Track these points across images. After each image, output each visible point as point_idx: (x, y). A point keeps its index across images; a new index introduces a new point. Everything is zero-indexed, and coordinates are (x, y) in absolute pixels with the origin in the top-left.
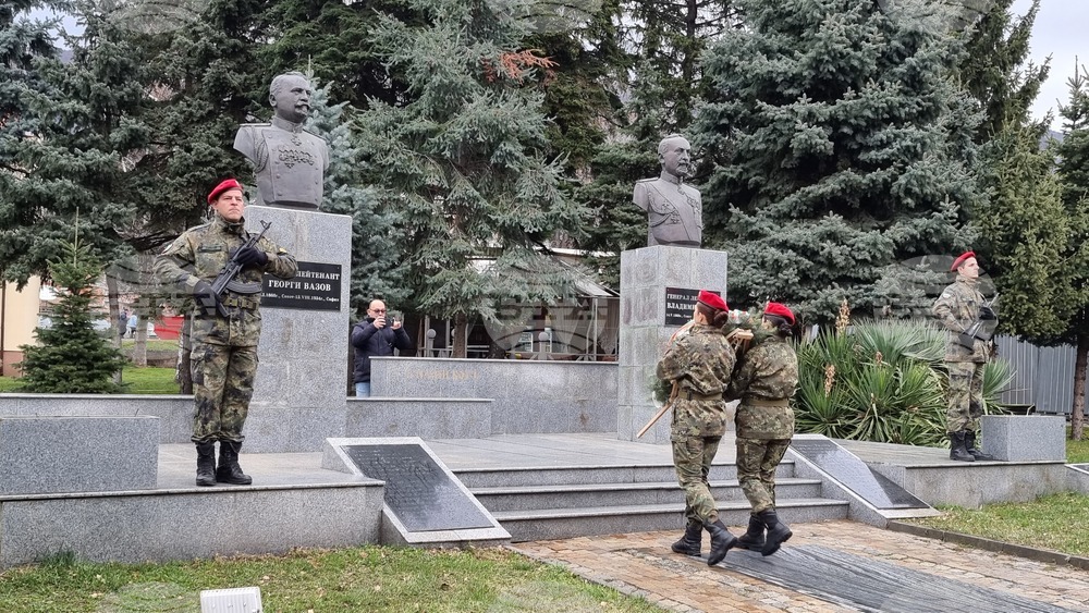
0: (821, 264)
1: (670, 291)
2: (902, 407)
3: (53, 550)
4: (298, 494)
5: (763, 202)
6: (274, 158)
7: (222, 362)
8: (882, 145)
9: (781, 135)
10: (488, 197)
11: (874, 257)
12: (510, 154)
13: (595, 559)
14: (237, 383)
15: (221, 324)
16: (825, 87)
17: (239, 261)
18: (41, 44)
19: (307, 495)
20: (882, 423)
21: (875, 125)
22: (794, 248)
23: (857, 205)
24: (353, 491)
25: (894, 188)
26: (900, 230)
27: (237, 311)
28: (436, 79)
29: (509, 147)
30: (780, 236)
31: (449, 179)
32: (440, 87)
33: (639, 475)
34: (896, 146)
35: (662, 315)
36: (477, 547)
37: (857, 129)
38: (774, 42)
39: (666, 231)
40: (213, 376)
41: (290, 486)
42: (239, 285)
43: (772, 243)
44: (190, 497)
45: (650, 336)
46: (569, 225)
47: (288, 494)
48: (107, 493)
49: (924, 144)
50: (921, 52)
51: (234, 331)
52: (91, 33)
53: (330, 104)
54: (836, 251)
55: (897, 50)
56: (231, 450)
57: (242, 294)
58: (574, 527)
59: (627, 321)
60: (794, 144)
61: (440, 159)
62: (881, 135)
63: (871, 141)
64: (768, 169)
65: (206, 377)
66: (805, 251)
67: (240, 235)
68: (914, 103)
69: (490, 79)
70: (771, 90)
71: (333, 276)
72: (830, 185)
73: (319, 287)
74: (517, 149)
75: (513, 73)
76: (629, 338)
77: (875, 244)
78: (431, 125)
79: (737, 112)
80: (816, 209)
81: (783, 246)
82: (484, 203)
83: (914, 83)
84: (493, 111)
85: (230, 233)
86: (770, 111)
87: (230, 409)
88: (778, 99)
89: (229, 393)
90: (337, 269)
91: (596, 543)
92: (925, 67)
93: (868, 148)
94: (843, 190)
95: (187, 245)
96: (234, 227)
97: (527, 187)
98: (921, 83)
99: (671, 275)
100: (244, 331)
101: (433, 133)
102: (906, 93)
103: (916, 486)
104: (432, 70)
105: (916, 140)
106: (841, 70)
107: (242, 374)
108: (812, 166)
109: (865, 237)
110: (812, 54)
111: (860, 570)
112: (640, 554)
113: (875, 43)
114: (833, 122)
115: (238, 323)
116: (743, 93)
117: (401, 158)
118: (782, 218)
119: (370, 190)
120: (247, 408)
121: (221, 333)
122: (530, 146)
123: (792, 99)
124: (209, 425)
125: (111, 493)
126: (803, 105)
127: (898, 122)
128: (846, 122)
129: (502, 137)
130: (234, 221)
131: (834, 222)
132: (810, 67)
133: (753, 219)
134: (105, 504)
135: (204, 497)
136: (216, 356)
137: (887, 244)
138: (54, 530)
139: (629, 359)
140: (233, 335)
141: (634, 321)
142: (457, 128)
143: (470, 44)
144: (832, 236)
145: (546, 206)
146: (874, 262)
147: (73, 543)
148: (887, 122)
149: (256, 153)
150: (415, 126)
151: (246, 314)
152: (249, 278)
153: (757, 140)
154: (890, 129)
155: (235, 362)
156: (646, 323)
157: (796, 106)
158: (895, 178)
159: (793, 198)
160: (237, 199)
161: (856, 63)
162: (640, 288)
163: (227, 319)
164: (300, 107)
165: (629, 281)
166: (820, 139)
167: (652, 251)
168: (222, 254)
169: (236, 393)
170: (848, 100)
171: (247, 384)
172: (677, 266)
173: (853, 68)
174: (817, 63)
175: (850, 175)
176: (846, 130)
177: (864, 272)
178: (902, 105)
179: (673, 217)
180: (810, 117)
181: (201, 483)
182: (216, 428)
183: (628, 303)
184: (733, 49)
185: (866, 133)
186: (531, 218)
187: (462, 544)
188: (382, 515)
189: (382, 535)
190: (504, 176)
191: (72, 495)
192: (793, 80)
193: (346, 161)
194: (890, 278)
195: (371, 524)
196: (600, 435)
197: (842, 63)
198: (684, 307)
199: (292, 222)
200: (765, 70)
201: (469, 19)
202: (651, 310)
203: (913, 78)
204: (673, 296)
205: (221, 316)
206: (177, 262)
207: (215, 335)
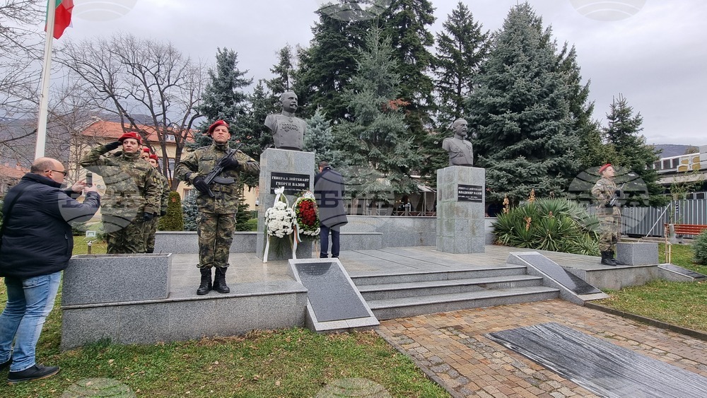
0: (516, 176)
1: (460, 186)
2: (562, 235)
3: (97, 338)
4: (255, 298)
5: (491, 153)
7: (212, 223)
8: (541, 129)
9: (499, 126)
10: (384, 154)
11: (539, 173)
12: (392, 137)
13: (428, 336)
14: (222, 235)
15: (210, 201)
16: (517, 107)
17: (221, 165)
19: (260, 299)
20: (553, 243)
21: (537, 121)
22: (505, 170)
23: (530, 153)
24: (289, 296)
25: (547, 145)
26: (549, 162)
27: (220, 194)
28: (364, 109)
29: (391, 134)
30: (499, 166)
31: (370, 148)
32: (366, 113)
33: (450, 276)
34: (547, 129)
35: (456, 197)
36: (359, 331)
37: (530, 123)
38: (494, 91)
39: (457, 160)
40: (207, 231)
41: (250, 294)
42: (222, 179)
43: (496, 169)
44: (187, 303)
45: (451, 206)
46: (415, 163)
47: (249, 299)
48: (133, 302)
49: (559, 128)
50: (556, 91)
51: (217, 205)
53: (325, 121)
54: (523, 171)
55: (545, 92)
57: (223, 184)
58: (417, 310)
59: (440, 199)
60: (505, 129)
61: (366, 140)
62: (541, 125)
63: (536, 127)
64: (493, 140)
65: (202, 232)
66: (509, 171)
67: (225, 151)
68: (553, 113)
69: (385, 110)
70: (494, 109)
71: (306, 180)
72: (520, 145)
73: (300, 185)
74: (396, 136)
75: (393, 107)
76: (441, 207)
77: (539, 168)
78: (363, 127)
79: (480, 119)
80: (514, 155)
81: (501, 169)
82: (382, 156)
83: (553, 104)
84: (385, 121)
85: (219, 150)
86: (494, 117)
87: (219, 249)
88: (497, 113)
89: (219, 239)
90: (308, 177)
91: (430, 321)
92: (558, 98)
93: (535, 130)
94: (525, 147)
95: (194, 157)
96: (220, 146)
97: (399, 149)
98: (556, 104)
99: (460, 178)
100: (224, 205)
101: (363, 130)
102: (549, 109)
103: (590, 280)
104: (362, 106)
105: (555, 126)
106: (523, 100)
107: (225, 230)
108: (511, 138)
109: (534, 165)
110: (511, 94)
111: (598, 352)
112: (455, 332)
113: (536, 88)
114: (520, 121)
115: (220, 201)
116: (482, 112)
117: (350, 140)
118: (499, 159)
119: (339, 151)
120: (228, 249)
121: (210, 206)
122: (400, 134)
123: (503, 112)
124: (205, 259)
125: (136, 302)
126: (508, 114)
127: (548, 120)
128: (525, 121)
129: (390, 131)
130: (221, 142)
131: (522, 159)
132: (510, 99)
133: (488, 160)
134: (133, 309)
135: (197, 302)
136: (207, 220)
137: (544, 168)
138: (98, 325)
139: (441, 216)
140: (216, 207)
141: (443, 199)
142: (372, 128)
143: (377, 98)
144: (521, 165)
145: (406, 157)
146: (539, 175)
147: (111, 333)
148: (542, 120)
150: (357, 128)
151: (225, 195)
152: (228, 175)
153: (489, 129)
154: (544, 122)
155: (221, 223)
156: (449, 200)
157: (505, 115)
158: (546, 141)
159: (504, 151)
160: (223, 131)
161: (529, 97)
162: (446, 185)
163: (213, 198)
164: (292, 105)
165: (441, 182)
166: (515, 127)
167: (452, 168)
168: (213, 161)
169: (221, 240)
170: (527, 112)
171: (228, 235)
172: (463, 175)
173: (528, 99)
174: (513, 97)
175: (528, 141)
176: (525, 123)
177: (535, 179)
178: (548, 113)
179: (461, 154)
180: (511, 119)
182: (210, 260)
183: (441, 191)
184: (478, 95)
185: (533, 125)
186: (400, 161)
187: (349, 330)
188: (306, 310)
189: (305, 322)
190: (391, 146)
191: (110, 304)
192: (503, 105)
193: (330, 141)
194: (545, 181)
195: (300, 314)
196: (428, 247)
197: (524, 97)
198: (466, 193)
199: (287, 155)
200: (492, 101)
201: (376, 88)
202: (451, 194)
203: (552, 102)
204: (462, 188)
205: (210, 197)
206: (188, 166)
207: (207, 208)
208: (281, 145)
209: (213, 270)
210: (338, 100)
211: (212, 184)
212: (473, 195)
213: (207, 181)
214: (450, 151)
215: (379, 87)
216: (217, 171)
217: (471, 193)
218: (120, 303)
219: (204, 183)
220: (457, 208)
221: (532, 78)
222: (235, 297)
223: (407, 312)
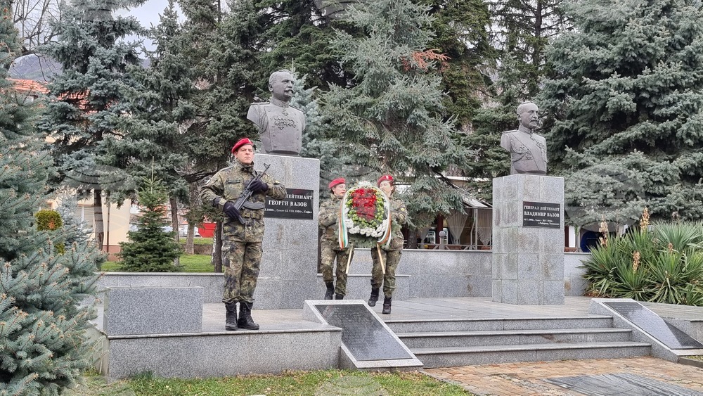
0: (628, 184)
1: (526, 203)
2: (687, 280)
3: (140, 370)
4: (287, 336)
5: (588, 144)
6: (271, 124)
7: (241, 252)
8: (670, 104)
9: (600, 99)
10: (406, 144)
11: (665, 179)
12: (420, 116)
13: (479, 380)
14: (250, 266)
15: (240, 229)
16: (629, 67)
17: (251, 189)
18: (131, 57)
19: (293, 336)
20: (673, 291)
21: (664, 91)
22: (610, 174)
23: (653, 144)
24: (322, 334)
25: (679, 133)
26: (684, 161)
27: (250, 220)
28: (372, 70)
29: (419, 112)
30: (601, 167)
32: (374, 76)
33: (507, 325)
34: (680, 104)
35: (521, 220)
36: (401, 371)
37: (652, 94)
38: (594, 38)
39: (523, 165)
40: (235, 261)
41: (283, 331)
42: (251, 204)
43: (595, 171)
44: (221, 337)
45: (513, 233)
46: (458, 161)
47: (282, 336)
48: (172, 335)
49: (699, 103)
50: (696, 42)
51: (248, 233)
52: (160, 50)
53: (305, 88)
54: (640, 175)
55: (679, 41)
56: (246, 307)
57: (253, 210)
58: (464, 359)
59: (498, 224)
60: (609, 105)
61: (375, 121)
62: (669, 98)
63: (662, 102)
64: (591, 122)
65: (231, 262)
66: (617, 176)
67: (251, 173)
68: (692, 76)
69: (406, 69)
70: (593, 70)
71: (308, 197)
72: (634, 132)
73: (300, 204)
74: (423, 113)
75: (421, 65)
76: (499, 235)
77: (666, 171)
78: (369, 99)
79: (569, 85)
80: (626, 148)
81: (603, 173)
82: (403, 149)
83: (691, 62)
84: (408, 89)
85: (245, 172)
86: (592, 83)
87: (246, 282)
88: (597, 76)
89: (245, 271)
90: (310, 192)
91: (479, 370)
92: (699, 52)
93: (660, 107)
94: (644, 135)
95: (220, 180)
96: (247, 168)
97: (431, 137)
98: (696, 62)
99: (526, 193)
100: (254, 233)
101: (370, 105)
102: (686, 70)
103: (698, 334)
104: (369, 65)
105: (694, 100)
106: (640, 55)
107: (253, 260)
108: (621, 119)
109: (659, 166)
110: (620, 45)
111: (659, 391)
112: (509, 378)
113: (664, 36)
114: (636, 90)
115: (250, 228)
116: (574, 72)
117: (351, 121)
118: (602, 154)
119: (331, 142)
120: (256, 281)
121: (240, 234)
122: (432, 111)
123: (607, 76)
124: (233, 292)
125: (174, 334)
126: (615, 79)
127: (681, 88)
128: (644, 90)
129: (414, 106)
130: (247, 164)
131: (638, 156)
132: (619, 54)
133: (581, 155)
134: (171, 341)
135: (230, 337)
136: (237, 249)
137: (674, 171)
138: (140, 357)
139: (499, 248)
140: (247, 235)
141: (502, 224)
142: (385, 101)
143: (393, 48)
144: (636, 166)
145: (443, 149)
146: (666, 182)
147: (152, 366)
148: (673, 88)
149: (261, 121)
150: (359, 100)
151: (255, 221)
152: (257, 199)
153: (584, 103)
154: (676, 94)
155: (249, 252)
156: (510, 225)
157: (610, 80)
158: (679, 126)
159: (609, 141)
160: (249, 150)
161: (650, 51)
162: (505, 202)
163: (243, 225)
164: (287, 91)
165: (498, 197)
166: (627, 102)
167: (514, 178)
168: (240, 184)
169: (249, 272)
170: (646, 75)
171: (256, 266)
172: (530, 187)
173: (649, 54)
174: (624, 51)
175: (648, 125)
176: (644, 95)
177: (659, 189)
178: (683, 78)
179: (527, 155)
180: (620, 87)
181: (229, 329)
182: (237, 294)
183: (498, 212)
184: (567, 44)
185: (659, 96)
186: (433, 157)
187: (391, 369)
188: (341, 350)
189: (341, 363)
190: (416, 131)
191: (151, 335)
192: (607, 63)
193: (315, 124)
194: (677, 193)
195: (333, 353)
196: (480, 298)
197: (641, 51)
198: (535, 214)
199: (283, 163)
200: (588, 57)
201: (392, 31)
202: (513, 217)
203: (690, 59)
204: (528, 207)
205: (240, 224)
206: (213, 191)
207: (236, 236)
208: (273, 149)
209: (238, 304)
210: (322, 46)
211: (242, 209)
212: (546, 217)
213: (237, 206)
214: (512, 151)
215: (397, 28)
216: (247, 196)
217: (543, 214)
218: (161, 335)
219: (234, 208)
220: (522, 237)
221: (657, 17)
222: (269, 333)
223: (452, 360)
